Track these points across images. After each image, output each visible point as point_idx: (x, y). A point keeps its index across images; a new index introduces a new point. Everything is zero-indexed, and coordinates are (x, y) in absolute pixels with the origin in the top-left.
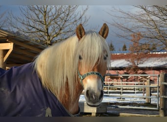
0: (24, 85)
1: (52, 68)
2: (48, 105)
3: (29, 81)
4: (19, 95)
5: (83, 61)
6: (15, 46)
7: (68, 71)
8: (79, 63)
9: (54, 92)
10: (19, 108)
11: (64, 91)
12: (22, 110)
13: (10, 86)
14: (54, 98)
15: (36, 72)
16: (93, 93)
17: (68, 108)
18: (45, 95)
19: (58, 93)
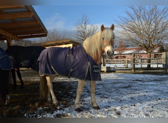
0: (79, 52)
1: (90, 46)
2: (89, 61)
3: (80, 51)
4: (77, 57)
5: (105, 40)
6: (73, 45)
7: (98, 46)
8: (103, 41)
9: (91, 55)
10: (77, 63)
11: (96, 55)
12: (79, 63)
13: (73, 54)
14: (91, 58)
15: (83, 48)
16: (110, 52)
17: (97, 61)
18: (87, 57)
19: (93, 56)
